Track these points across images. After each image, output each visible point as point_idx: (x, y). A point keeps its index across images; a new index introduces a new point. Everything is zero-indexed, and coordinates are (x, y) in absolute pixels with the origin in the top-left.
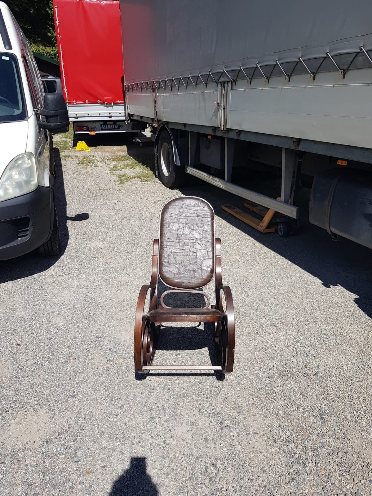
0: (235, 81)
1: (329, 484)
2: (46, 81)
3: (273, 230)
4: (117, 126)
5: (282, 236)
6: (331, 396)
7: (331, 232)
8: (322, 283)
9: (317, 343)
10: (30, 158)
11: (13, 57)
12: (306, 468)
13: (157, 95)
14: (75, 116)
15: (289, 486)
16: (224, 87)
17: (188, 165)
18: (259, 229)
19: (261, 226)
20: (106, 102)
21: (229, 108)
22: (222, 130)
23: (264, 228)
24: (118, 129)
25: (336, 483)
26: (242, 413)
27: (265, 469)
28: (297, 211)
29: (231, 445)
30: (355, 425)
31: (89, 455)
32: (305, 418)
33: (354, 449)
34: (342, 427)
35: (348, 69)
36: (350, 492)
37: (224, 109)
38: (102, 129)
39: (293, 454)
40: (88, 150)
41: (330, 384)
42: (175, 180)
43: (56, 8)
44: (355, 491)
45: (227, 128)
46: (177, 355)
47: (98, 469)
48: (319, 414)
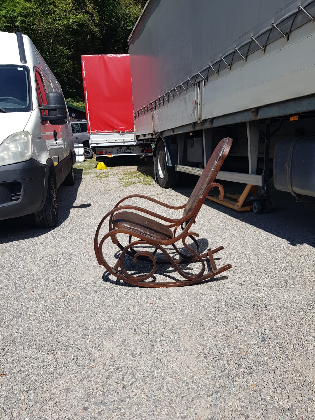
0: (207, 78)
1: (259, 399)
2: (80, 124)
3: (248, 208)
4: (130, 150)
5: (257, 214)
6: (278, 323)
7: (294, 193)
8: (289, 242)
9: (273, 283)
10: (26, 135)
11: (26, 69)
12: (235, 383)
13: (154, 112)
14: (96, 142)
15: (211, 398)
16: (199, 86)
17: (177, 164)
18: (235, 209)
19: (237, 206)
20: (120, 131)
21: (203, 102)
22: (199, 123)
23: (240, 207)
24: (131, 153)
25: (267, 399)
26: (178, 334)
27: (188, 381)
28: (262, 178)
29: (157, 359)
30: (301, 348)
31: (10, 361)
32: (245, 341)
33: (295, 369)
34: (285, 349)
35: (291, 32)
36: (282, 408)
37: (199, 104)
38: (118, 153)
39: (223, 370)
40: (106, 169)
41: (279, 314)
42: (169, 180)
43: (83, 62)
44: (289, 407)
45: (202, 120)
46: (128, 290)
47: (14, 373)
48: (261, 337)
